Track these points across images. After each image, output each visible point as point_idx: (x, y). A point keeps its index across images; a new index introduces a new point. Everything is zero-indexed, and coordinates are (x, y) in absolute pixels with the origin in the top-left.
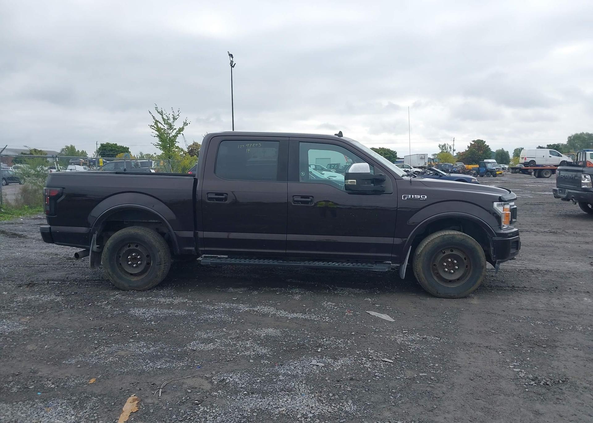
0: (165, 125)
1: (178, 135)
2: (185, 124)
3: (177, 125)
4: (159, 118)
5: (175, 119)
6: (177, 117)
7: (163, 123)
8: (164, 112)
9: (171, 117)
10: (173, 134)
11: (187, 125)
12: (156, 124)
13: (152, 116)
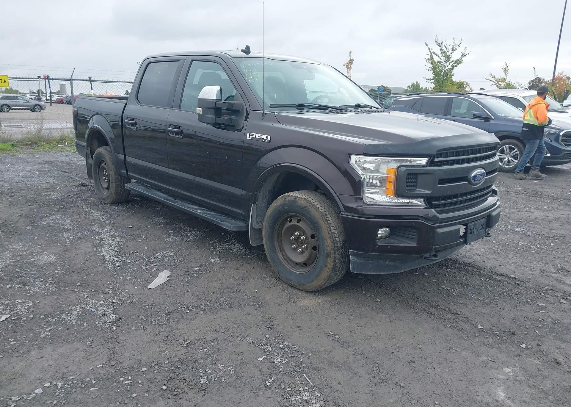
0: (442, 58)
1: (455, 68)
2: (464, 55)
3: (455, 56)
4: (437, 50)
5: (453, 50)
6: (457, 47)
7: (440, 55)
8: (444, 43)
9: (451, 47)
10: (449, 67)
11: (466, 56)
12: (432, 56)
13: (428, 48)
